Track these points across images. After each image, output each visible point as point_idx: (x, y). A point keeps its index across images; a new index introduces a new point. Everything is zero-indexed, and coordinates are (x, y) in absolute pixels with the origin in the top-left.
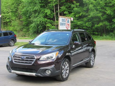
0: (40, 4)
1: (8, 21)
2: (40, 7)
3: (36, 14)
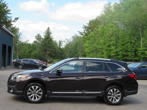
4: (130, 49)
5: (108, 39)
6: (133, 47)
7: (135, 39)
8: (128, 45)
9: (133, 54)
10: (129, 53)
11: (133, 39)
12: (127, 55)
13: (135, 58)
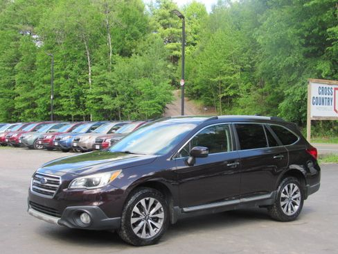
0: (304, 49)
1: (231, 93)
2: (301, 56)
3: (293, 76)
4: (66, 92)
5: (6, 68)
6: (73, 87)
7: (76, 67)
8: (61, 82)
9: (73, 103)
10: (62, 101)
11: (71, 69)
12: (58, 106)
13: (78, 113)
